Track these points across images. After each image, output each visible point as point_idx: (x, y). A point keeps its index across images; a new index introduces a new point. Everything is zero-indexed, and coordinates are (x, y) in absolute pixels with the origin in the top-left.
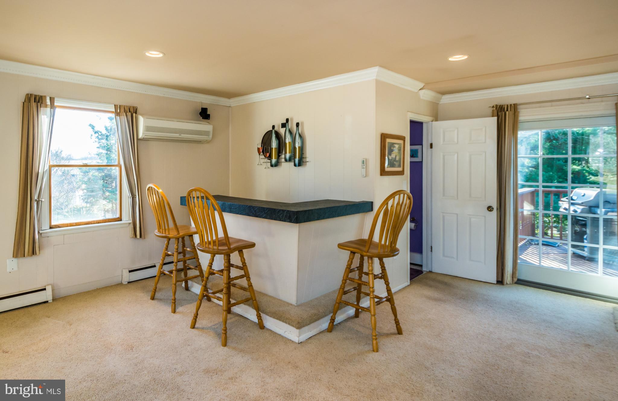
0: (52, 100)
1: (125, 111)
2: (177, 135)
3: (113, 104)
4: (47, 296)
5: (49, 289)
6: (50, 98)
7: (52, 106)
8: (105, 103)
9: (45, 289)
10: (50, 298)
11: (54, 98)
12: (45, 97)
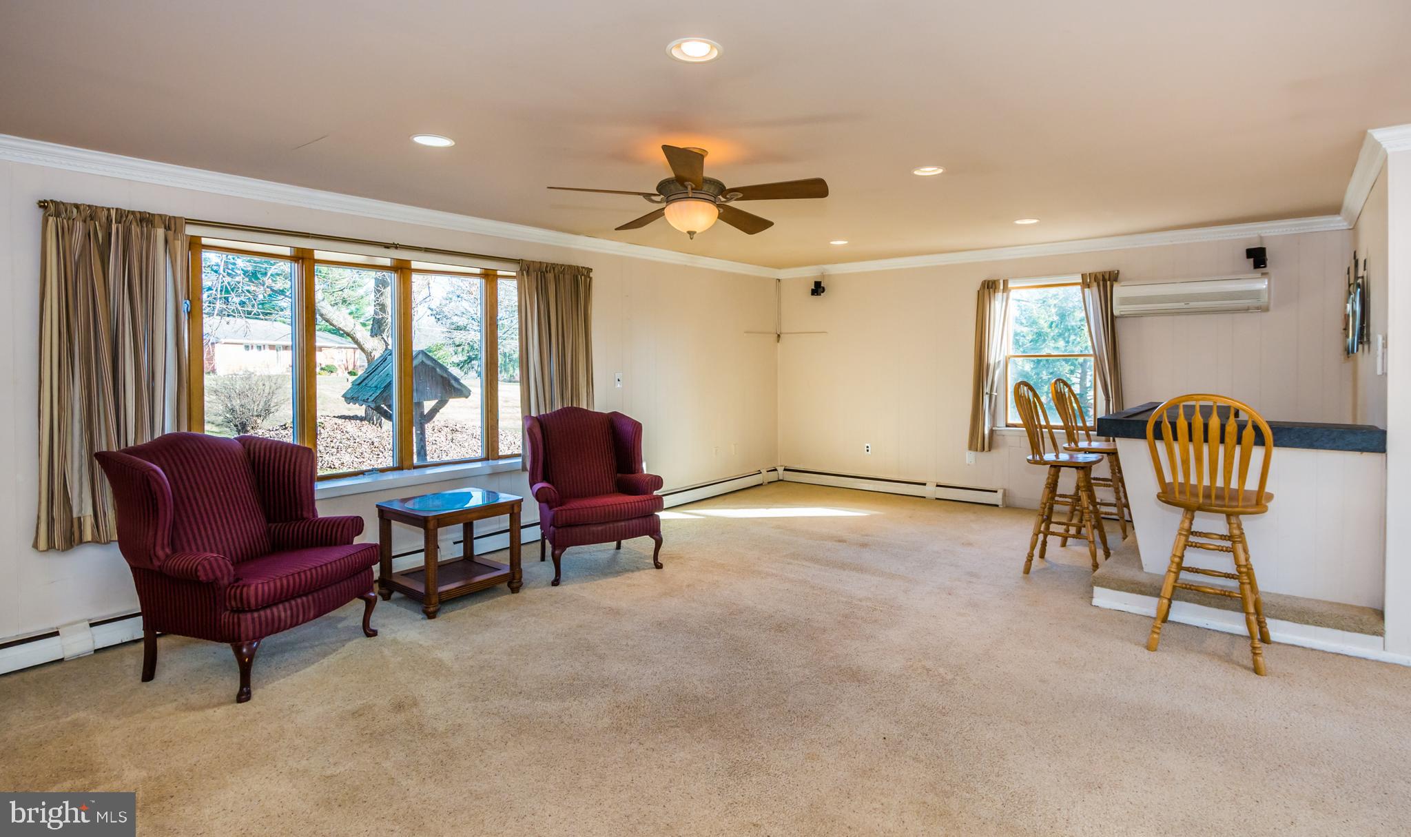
0: (1005, 282)
1: (1096, 279)
2: (1182, 305)
3: (1079, 273)
4: (996, 498)
5: (999, 495)
6: (1004, 281)
7: (1006, 289)
8: (1065, 274)
9: (996, 492)
10: (1000, 503)
11: (1007, 280)
12: (998, 280)
